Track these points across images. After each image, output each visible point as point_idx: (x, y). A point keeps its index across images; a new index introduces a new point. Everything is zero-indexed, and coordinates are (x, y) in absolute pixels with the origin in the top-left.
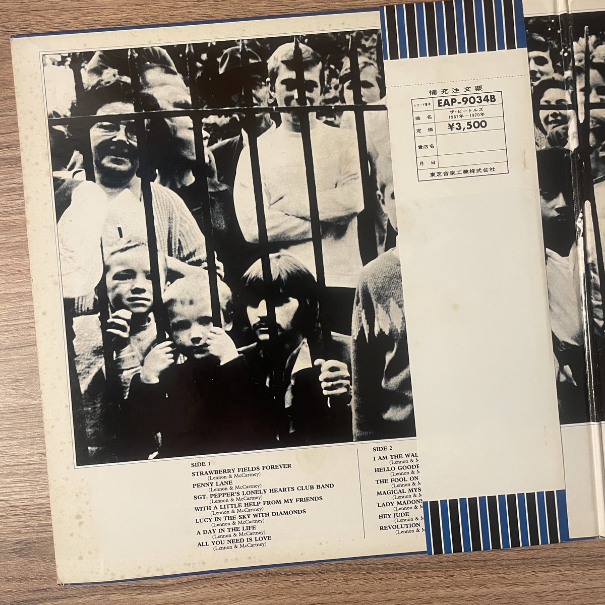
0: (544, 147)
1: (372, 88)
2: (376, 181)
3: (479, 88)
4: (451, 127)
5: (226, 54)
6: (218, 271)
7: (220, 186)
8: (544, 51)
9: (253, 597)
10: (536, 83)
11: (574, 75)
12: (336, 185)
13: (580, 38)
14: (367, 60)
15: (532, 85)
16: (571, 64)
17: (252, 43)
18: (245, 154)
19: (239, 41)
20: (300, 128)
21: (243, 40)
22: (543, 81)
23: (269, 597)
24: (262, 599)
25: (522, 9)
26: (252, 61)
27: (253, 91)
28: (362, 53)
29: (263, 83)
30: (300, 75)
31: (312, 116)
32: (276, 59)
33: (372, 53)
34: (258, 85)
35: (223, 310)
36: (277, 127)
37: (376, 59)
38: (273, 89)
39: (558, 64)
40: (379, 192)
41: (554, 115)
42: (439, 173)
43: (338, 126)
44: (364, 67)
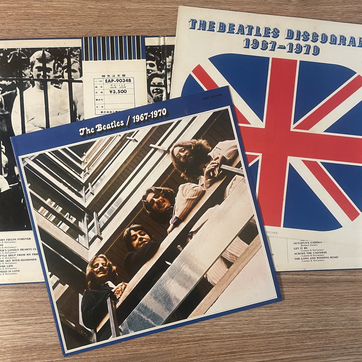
0: (151, 103)
1: (77, 73)
2: (77, 114)
3: (124, 75)
4: (111, 92)
5: (12, 54)
6: (2, 150)
7: (5, 112)
8: (154, 61)
9: (11, 297)
10: (149, 75)
11: (166, 72)
12: (58, 114)
13: (170, 56)
14: (75, 60)
15: (147, 75)
16: (165, 67)
17: (23, 50)
18: (18, 99)
19: (17, 49)
20: (43, 88)
21: (19, 48)
22: (152, 74)
23: (17, 298)
24: (14, 299)
25: (145, 42)
26: (23, 58)
27: (23, 71)
28: (73, 57)
29: (28, 68)
30: (44, 65)
31: (49, 83)
32: (34, 57)
33: (77, 57)
34: (25, 68)
35: (3, 167)
36: (33, 87)
37: (79, 60)
38: (32, 71)
39: (159, 67)
40: (77, 118)
41: (157, 89)
42: (105, 112)
43: (60, 88)
44: (73, 63)
